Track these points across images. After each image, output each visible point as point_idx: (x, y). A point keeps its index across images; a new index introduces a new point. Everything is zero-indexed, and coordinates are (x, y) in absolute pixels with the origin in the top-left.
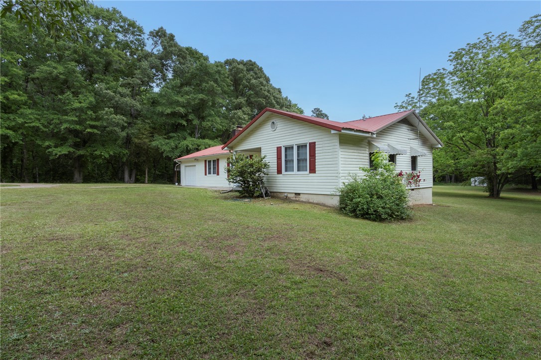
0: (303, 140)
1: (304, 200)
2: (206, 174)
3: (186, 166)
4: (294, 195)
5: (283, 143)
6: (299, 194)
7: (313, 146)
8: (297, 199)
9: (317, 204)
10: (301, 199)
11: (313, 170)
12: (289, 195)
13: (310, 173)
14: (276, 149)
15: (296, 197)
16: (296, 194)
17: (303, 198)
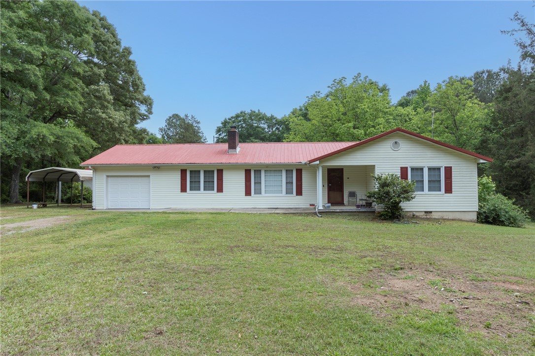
0: (437, 163)
1: (437, 217)
2: (183, 189)
3: (108, 176)
4: (424, 213)
5: (410, 164)
6: (431, 212)
7: (448, 170)
8: (428, 217)
9: (453, 220)
10: (434, 217)
11: (449, 190)
12: (417, 214)
13: (445, 193)
14: (400, 169)
15: (426, 215)
16: (426, 212)
17: (434, 216)
